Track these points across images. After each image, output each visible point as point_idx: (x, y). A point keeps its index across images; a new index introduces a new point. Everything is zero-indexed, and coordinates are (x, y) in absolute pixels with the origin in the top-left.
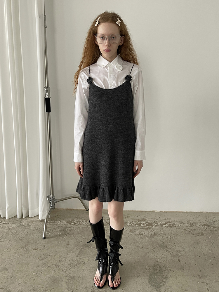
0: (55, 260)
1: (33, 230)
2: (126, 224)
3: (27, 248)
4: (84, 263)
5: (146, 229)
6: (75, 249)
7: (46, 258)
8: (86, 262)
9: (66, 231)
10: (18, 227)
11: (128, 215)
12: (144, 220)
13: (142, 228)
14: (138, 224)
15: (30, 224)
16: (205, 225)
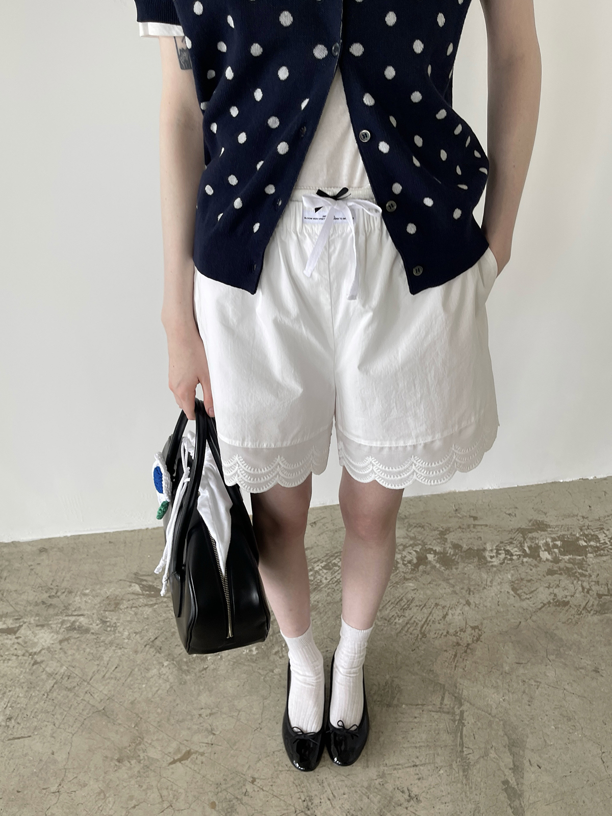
0: (282, 804)
1: (136, 652)
2: (485, 558)
3: (142, 755)
4: (406, 796)
5: (568, 572)
7: (245, 799)
8: (415, 791)
10: (67, 639)
11: (473, 513)
12: (541, 526)
13: (551, 572)
14: (527, 550)
15: (112, 618)
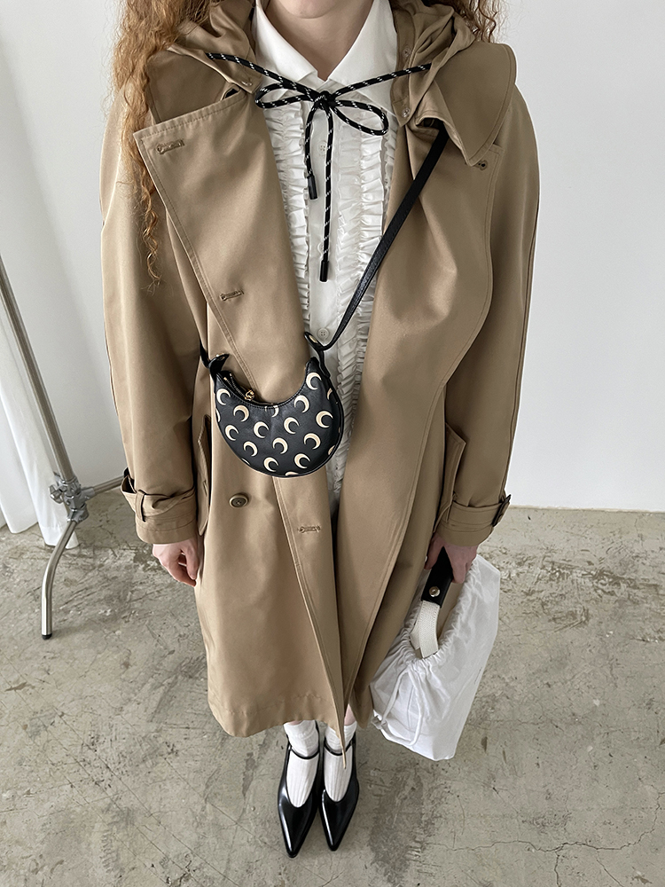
6: (148, 686)
9: (128, 597)
16: (601, 574)
